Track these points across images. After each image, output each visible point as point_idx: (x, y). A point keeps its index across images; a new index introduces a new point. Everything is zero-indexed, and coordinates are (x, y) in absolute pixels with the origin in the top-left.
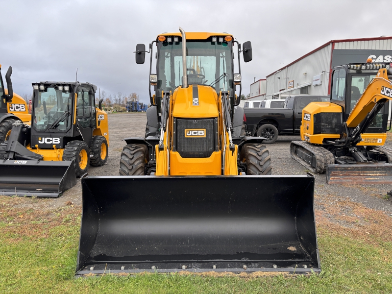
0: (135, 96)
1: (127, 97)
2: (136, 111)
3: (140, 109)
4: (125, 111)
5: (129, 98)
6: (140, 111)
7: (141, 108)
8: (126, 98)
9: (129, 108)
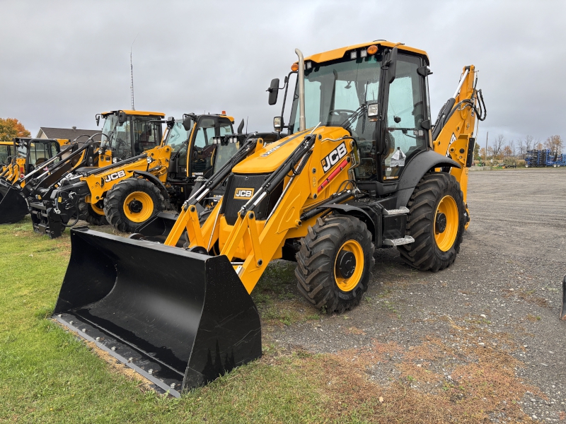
0: (557, 141)
1: (542, 143)
2: (544, 165)
3: (551, 162)
4: (524, 166)
5: (545, 144)
6: (551, 166)
7: (555, 160)
8: (540, 145)
9: (531, 160)
